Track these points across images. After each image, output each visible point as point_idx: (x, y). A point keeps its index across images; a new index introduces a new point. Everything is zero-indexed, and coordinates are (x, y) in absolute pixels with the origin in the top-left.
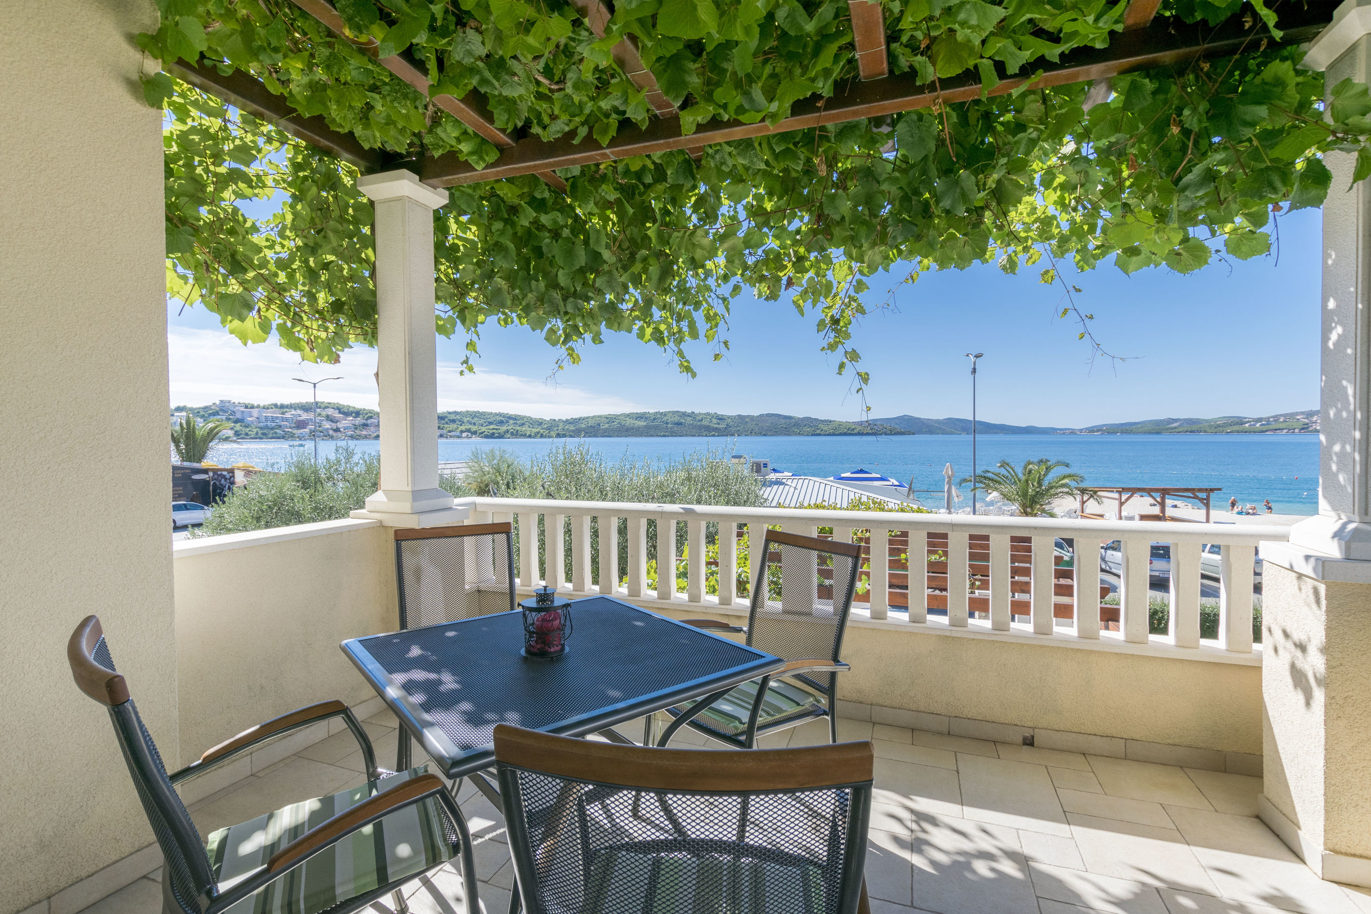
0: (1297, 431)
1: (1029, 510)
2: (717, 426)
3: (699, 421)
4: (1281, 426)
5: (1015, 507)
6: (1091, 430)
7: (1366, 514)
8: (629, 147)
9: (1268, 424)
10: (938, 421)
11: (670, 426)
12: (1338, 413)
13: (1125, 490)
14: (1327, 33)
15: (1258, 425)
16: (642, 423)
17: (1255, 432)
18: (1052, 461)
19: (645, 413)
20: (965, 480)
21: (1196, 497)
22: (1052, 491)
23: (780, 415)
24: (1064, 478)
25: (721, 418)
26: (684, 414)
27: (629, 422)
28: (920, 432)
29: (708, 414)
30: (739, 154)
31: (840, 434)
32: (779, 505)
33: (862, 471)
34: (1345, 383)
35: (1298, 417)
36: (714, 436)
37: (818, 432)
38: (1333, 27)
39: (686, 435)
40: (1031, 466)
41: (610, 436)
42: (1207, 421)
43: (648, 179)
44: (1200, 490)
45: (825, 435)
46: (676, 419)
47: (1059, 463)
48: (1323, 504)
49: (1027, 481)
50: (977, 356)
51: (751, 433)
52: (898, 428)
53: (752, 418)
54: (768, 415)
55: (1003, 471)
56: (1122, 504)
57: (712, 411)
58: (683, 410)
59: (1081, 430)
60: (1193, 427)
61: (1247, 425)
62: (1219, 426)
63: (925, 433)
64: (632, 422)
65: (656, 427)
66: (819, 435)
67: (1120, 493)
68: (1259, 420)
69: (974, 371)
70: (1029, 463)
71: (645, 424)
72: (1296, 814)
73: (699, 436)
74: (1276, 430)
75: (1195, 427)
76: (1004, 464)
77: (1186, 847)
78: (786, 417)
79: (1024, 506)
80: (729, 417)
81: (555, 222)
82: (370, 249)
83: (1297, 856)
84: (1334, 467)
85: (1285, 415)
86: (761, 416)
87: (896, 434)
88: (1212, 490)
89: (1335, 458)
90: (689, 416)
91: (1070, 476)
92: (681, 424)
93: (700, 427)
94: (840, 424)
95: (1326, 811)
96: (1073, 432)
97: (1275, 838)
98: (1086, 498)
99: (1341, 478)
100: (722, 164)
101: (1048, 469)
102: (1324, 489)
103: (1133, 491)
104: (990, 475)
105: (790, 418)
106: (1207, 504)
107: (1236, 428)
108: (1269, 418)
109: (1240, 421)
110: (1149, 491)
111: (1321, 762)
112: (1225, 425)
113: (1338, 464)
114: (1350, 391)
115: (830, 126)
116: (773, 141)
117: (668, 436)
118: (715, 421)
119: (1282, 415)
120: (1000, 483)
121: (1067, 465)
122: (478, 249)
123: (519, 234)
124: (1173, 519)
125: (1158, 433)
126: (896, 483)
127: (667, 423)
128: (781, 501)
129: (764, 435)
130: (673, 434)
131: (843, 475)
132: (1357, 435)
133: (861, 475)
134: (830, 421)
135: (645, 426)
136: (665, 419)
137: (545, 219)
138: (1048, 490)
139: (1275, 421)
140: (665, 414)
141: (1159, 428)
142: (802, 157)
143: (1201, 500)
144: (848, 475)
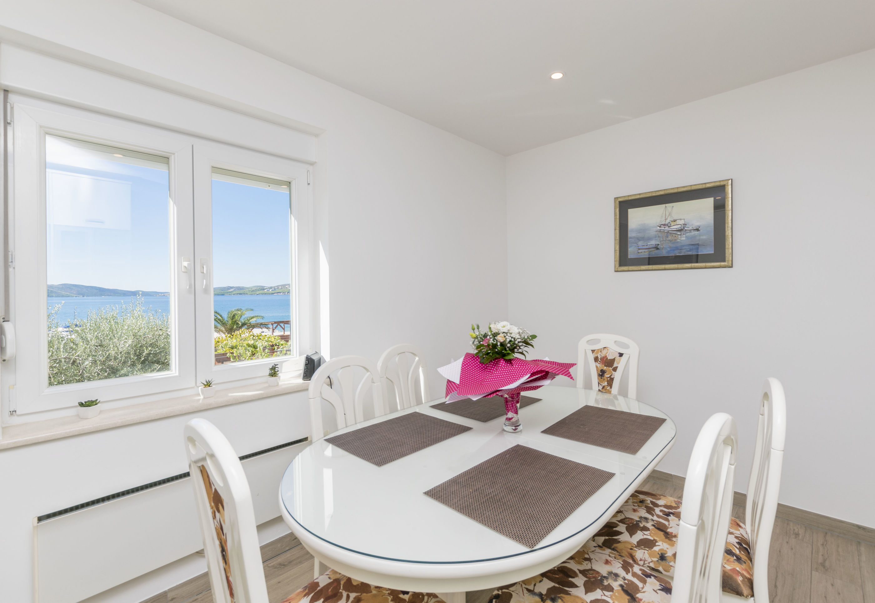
0: (286, 293)
4: (280, 291)
9: (275, 290)
13: (275, 323)
15: (271, 290)
17: (269, 294)
35: (287, 287)
42: (247, 288)
61: (266, 290)
67: (273, 325)
68: (271, 288)
74: (278, 293)
75: (241, 292)
91: (256, 316)
101: (242, 313)
107: (261, 292)
108: (275, 287)
109: (263, 288)
112: (256, 290)
119: (280, 285)
125: (223, 295)
139: (278, 288)
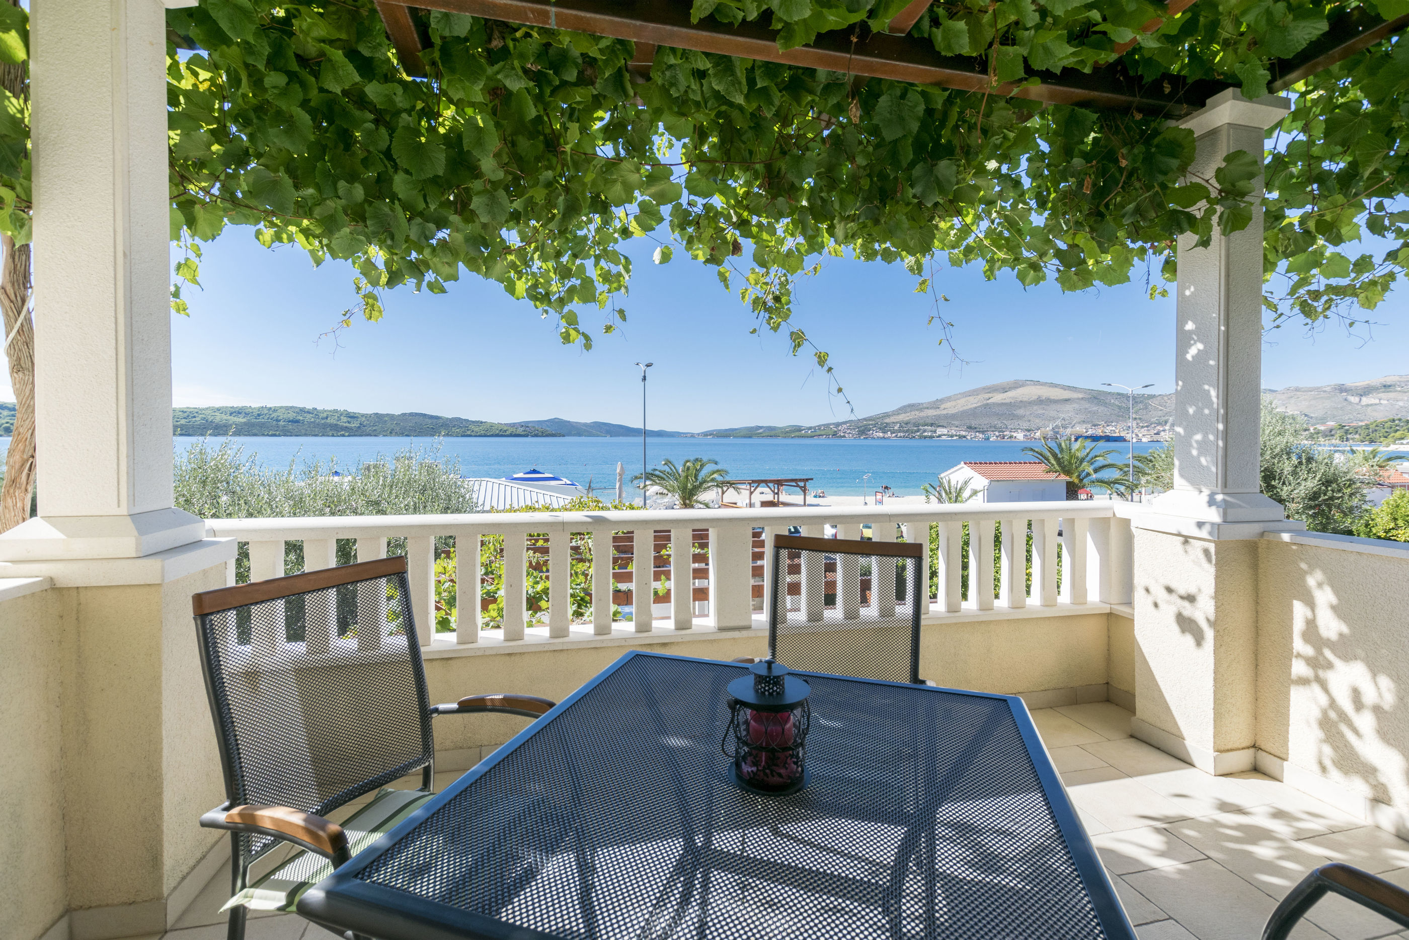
1: (688, 502)
2: (347, 425)
3: (323, 419)
4: (822, 433)
5: (676, 499)
6: (706, 434)
7: (1226, 487)
8: (588, 15)
9: (814, 431)
10: (585, 425)
11: (282, 423)
12: (1199, 411)
13: (754, 482)
14: (1199, 115)
15: (809, 432)
16: (241, 420)
17: (807, 437)
18: (705, 459)
19: (243, 408)
20: (636, 478)
21: (798, 486)
22: (705, 485)
23: (425, 415)
24: (714, 473)
25: (352, 417)
26: (302, 411)
27: (219, 418)
28: (569, 434)
29: (336, 411)
30: (715, 75)
31: (492, 436)
32: (492, 510)
33: (534, 472)
34: (1206, 387)
36: (343, 436)
37: (469, 433)
38: (1206, 112)
39: (306, 435)
40: (688, 464)
41: (189, 435)
42: (780, 428)
43: (571, 75)
44: (801, 480)
45: (476, 436)
46: (292, 415)
47: (710, 461)
48: (1178, 480)
49: (687, 477)
50: (648, 366)
51: (392, 433)
52: (549, 430)
53: (392, 417)
54: (411, 414)
55: (666, 468)
56: (751, 493)
57: (341, 408)
58: (301, 406)
59: (698, 434)
60: (771, 433)
61: (803, 432)
62: (787, 432)
63: (574, 435)
64: (225, 417)
65: (262, 425)
66: (470, 436)
67: (750, 484)
68: (810, 428)
69: (644, 378)
70: (688, 461)
71: (244, 420)
72: (1179, 728)
73: (323, 435)
74: (819, 435)
75: (773, 433)
76: (668, 463)
77: (1130, 779)
78: (432, 417)
79: (684, 499)
80: (363, 415)
81: (390, 100)
82: (13, 33)
83: (1186, 761)
84: (1195, 452)
85: (824, 425)
86: (404, 414)
87: (547, 436)
88: (807, 480)
89: (1195, 445)
90: (309, 412)
91: (718, 471)
92: (297, 421)
93: (325, 426)
94: (492, 425)
95: (1215, 721)
96: (693, 436)
97: (1158, 751)
98: (725, 489)
99: (1203, 460)
100: (672, 85)
101: (702, 466)
102: (1181, 470)
103: (759, 482)
104: (657, 473)
105: (437, 418)
106: (804, 490)
107: (797, 434)
108: (815, 427)
109: (798, 429)
110: (766, 482)
111: (1211, 683)
112: (790, 432)
113: (1198, 449)
114: (1213, 393)
115: (822, 73)
116: (758, 72)
117: (279, 435)
118: (344, 419)
120: (664, 479)
121: (716, 463)
122: (213, 110)
123: (312, 104)
124: (785, 504)
125: (750, 437)
126: (569, 482)
127: (278, 421)
128: (495, 504)
129: (407, 435)
130: (286, 433)
131: (515, 476)
132: (1221, 427)
133: (534, 476)
134: (482, 422)
135: (245, 424)
136: (275, 415)
137: (373, 90)
138: (701, 484)
139: (819, 429)
140: (275, 410)
141: (750, 433)
142: (777, 103)
143: (801, 487)
144: (521, 475)
